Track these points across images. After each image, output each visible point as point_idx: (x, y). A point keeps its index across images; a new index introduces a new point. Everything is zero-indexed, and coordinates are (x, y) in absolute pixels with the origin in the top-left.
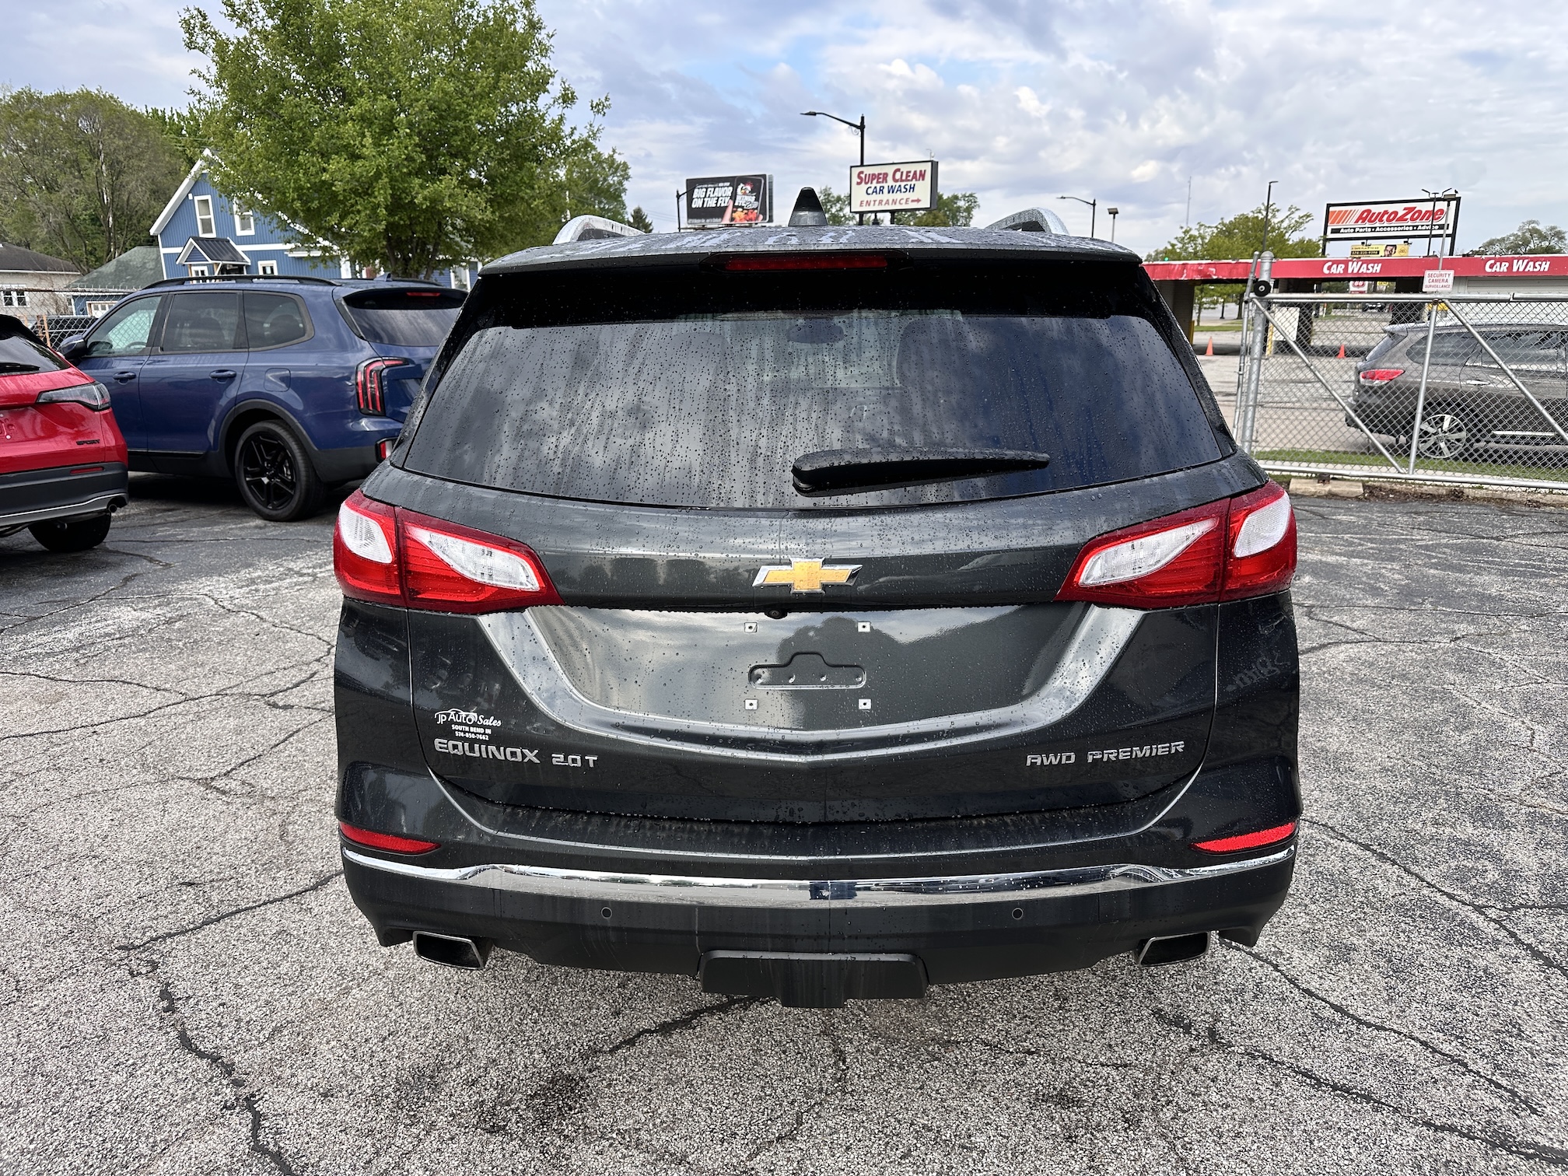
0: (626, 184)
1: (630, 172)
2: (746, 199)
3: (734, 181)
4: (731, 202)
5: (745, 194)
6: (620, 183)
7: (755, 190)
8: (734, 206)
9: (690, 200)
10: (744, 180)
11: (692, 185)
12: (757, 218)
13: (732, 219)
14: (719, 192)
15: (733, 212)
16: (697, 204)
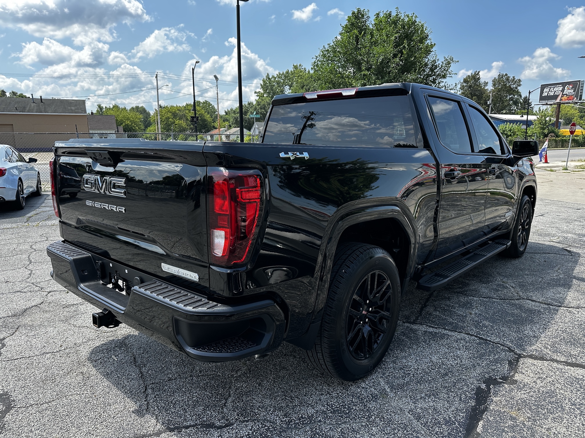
0: (519, 88)
1: (521, 83)
2: (568, 91)
3: (564, 84)
4: (562, 93)
5: (569, 89)
6: (516, 88)
7: (574, 88)
8: (562, 94)
9: (542, 92)
10: (569, 83)
11: (543, 87)
12: (573, 99)
13: (561, 100)
14: (556, 89)
15: (562, 97)
16: (545, 94)
